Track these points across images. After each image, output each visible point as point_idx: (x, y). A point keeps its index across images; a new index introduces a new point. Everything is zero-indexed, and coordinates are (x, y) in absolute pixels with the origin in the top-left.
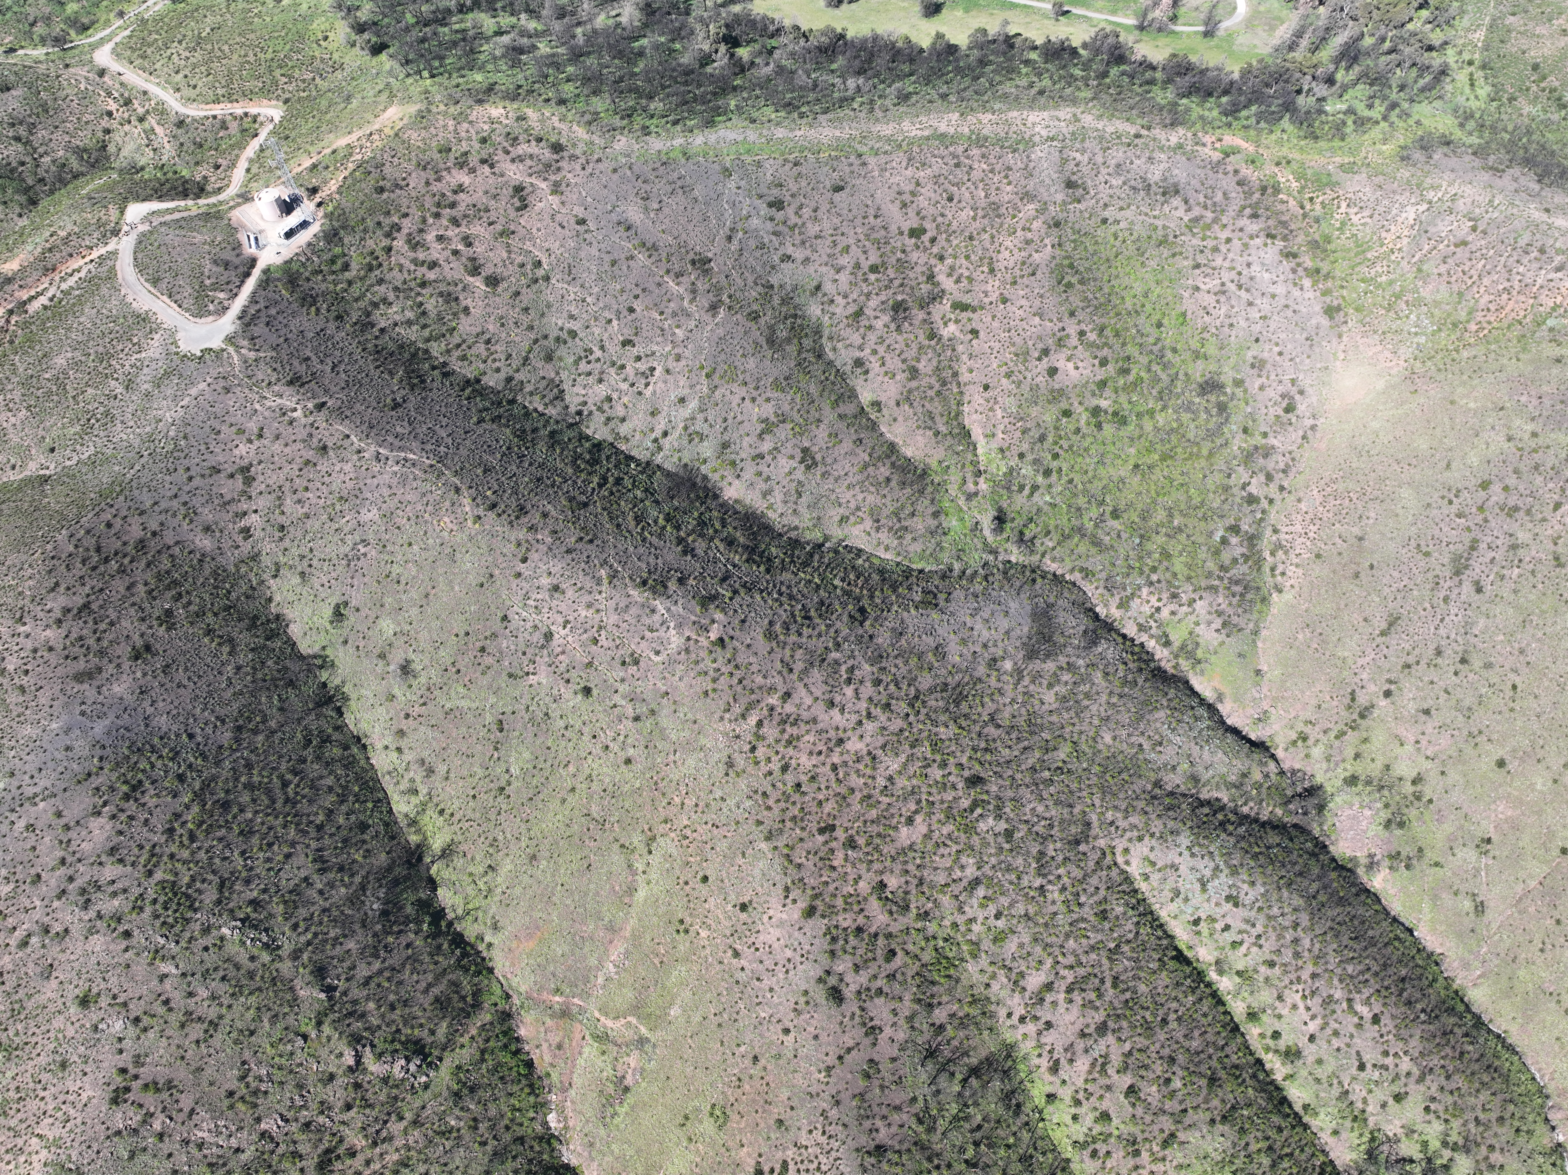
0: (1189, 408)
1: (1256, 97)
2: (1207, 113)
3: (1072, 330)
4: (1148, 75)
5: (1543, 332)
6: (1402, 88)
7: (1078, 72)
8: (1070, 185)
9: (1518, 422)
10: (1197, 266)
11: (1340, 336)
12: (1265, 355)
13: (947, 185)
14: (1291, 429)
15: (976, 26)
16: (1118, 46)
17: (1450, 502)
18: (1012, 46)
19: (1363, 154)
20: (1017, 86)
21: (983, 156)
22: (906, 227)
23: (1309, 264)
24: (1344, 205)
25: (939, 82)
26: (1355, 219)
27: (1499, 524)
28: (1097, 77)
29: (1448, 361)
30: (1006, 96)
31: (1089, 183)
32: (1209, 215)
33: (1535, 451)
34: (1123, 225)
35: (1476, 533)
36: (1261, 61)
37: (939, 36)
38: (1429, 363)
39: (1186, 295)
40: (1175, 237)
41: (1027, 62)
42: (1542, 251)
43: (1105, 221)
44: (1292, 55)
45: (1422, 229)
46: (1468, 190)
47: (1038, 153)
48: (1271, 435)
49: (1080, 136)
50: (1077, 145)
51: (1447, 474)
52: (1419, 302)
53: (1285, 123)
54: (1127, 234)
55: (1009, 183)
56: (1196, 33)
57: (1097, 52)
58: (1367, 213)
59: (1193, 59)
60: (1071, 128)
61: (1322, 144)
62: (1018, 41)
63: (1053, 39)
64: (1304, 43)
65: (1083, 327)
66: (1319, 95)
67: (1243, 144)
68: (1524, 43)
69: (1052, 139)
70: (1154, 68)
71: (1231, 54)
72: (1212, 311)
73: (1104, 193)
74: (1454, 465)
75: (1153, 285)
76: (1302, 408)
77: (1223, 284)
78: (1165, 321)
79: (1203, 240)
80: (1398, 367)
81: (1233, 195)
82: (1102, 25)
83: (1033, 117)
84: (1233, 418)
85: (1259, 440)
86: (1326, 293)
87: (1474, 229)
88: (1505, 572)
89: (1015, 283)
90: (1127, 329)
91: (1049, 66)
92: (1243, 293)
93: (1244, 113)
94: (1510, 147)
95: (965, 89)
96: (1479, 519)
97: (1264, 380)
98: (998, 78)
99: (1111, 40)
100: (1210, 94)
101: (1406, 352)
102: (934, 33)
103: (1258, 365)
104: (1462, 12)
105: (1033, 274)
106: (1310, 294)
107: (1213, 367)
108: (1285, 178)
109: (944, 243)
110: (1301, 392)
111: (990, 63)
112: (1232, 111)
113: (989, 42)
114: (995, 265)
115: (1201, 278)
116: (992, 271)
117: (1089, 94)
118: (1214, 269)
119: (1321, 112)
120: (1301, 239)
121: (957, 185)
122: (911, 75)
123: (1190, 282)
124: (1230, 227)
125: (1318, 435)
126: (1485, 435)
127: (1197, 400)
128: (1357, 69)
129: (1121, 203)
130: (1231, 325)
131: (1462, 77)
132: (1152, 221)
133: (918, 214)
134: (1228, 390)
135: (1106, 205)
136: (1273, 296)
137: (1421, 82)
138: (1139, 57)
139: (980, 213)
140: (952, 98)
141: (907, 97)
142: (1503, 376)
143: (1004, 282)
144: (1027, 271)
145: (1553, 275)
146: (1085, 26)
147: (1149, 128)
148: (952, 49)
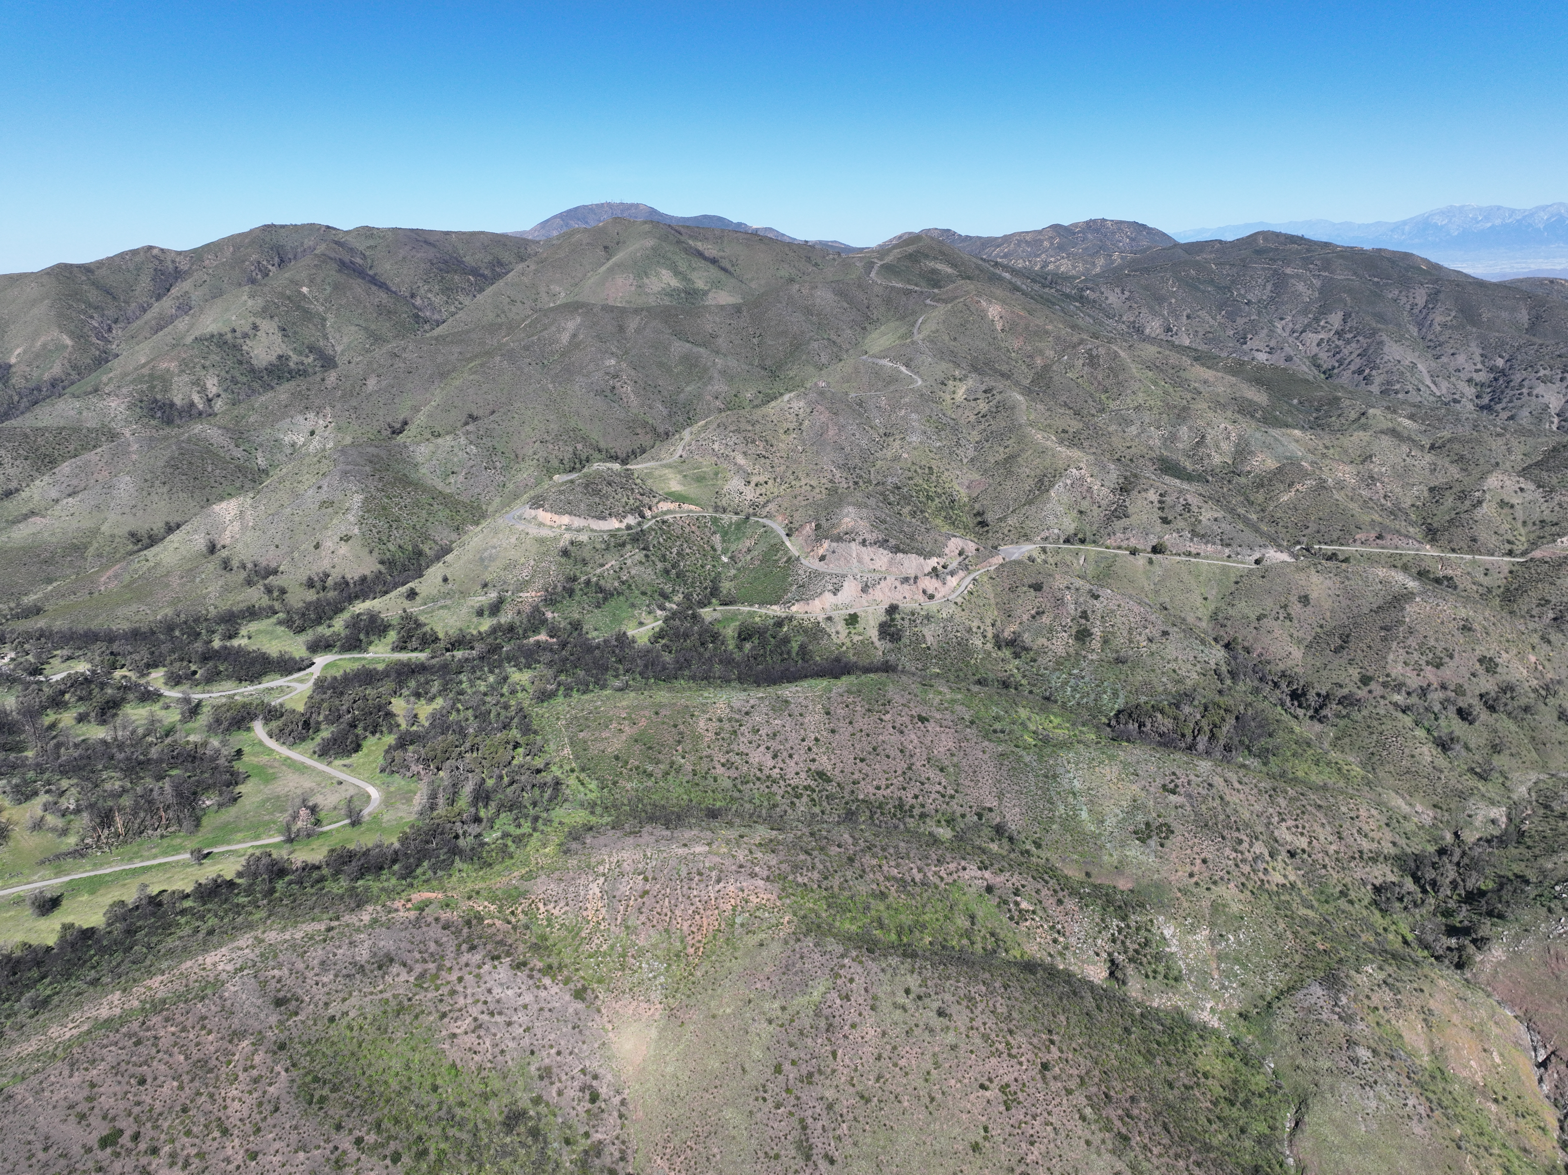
0: (504, 1152)
1: (423, 855)
2: (386, 884)
3: (346, 1143)
4: (315, 875)
5: (738, 931)
6: (535, 804)
7: (242, 900)
8: (279, 1003)
9: (767, 1005)
10: (444, 1015)
11: (599, 1011)
12: (547, 1061)
13: (132, 1069)
14: (605, 1115)
15: (110, 901)
16: (274, 863)
17: (765, 1100)
18: (160, 904)
19: (534, 862)
20: (180, 938)
21: (167, 1020)
22: (93, 1139)
23: (540, 965)
24: (541, 905)
25: (84, 971)
26: (556, 912)
27: (807, 1094)
28: (265, 896)
29: (690, 986)
30: (171, 952)
31: (300, 992)
32: (432, 966)
33: (792, 1021)
34: (352, 1014)
35: (799, 1114)
36: (412, 826)
37: (66, 927)
38: (678, 995)
39: (446, 1046)
40: (410, 1000)
41: (183, 912)
42: (700, 874)
43: (332, 1019)
44: (435, 813)
45: (610, 897)
46: (625, 855)
47: (230, 989)
48: (592, 1131)
49: (271, 953)
50: (271, 963)
51: (747, 1077)
52: (641, 953)
53: (458, 864)
54: (360, 1020)
55: (210, 1032)
56: (343, 826)
57: (255, 875)
58: (562, 904)
59: (352, 846)
60: (257, 951)
61: (497, 867)
62: (165, 898)
63: (203, 881)
64: (441, 801)
65: (357, 1133)
66: (474, 833)
67: (432, 895)
68: (600, 746)
69: (241, 969)
70: (318, 868)
71: (383, 831)
72: (479, 1049)
73: (320, 994)
74: (747, 1066)
75: (410, 1054)
76: (604, 1091)
77: (476, 1019)
78: (439, 1082)
79: (437, 989)
80: (657, 1011)
81: (445, 939)
82: (250, 851)
83: (210, 959)
84: (551, 1137)
85: (585, 1144)
86: (567, 981)
87: (646, 879)
88: (838, 1132)
89: (259, 1130)
90: (405, 1110)
91: (209, 906)
92: (498, 1018)
93: (419, 871)
94: (634, 813)
95: (119, 965)
96: (793, 1101)
97: (558, 1084)
98: (154, 939)
99: (264, 861)
100: (381, 868)
101: (656, 996)
102: (58, 927)
103: (546, 1074)
104: (547, 741)
105: (277, 1109)
106: (555, 989)
107: (506, 1100)
108: (481, 906)
109: (152, 1133)
110: (595, 1077)
111: (141, 928)
112: (408, 873)
113: (131, 910)
114: (227, 1124)
115: (453, 1024)
116: (225, 1132)
117: (263, 914)
118: (460, 1010)
119: (483, 844)
120: (522, 948)
121: (146, 1063)
122: (44, 977)
123: (444, 1033)
124: (456, 967)
125: (631, 1107)
126: (752, 1029)
127: (508, 1140)
128: (493, 805)
129: (341, 995)
130: (502, 1051)
131: (572, 781)
132: (380, 996)
133: (104, 1118)
134: (532, 1113)
135: (326, 1004)
136: (525, 1007)
137: (546, 796)
138: (299, 864)
139: (186, 1078)
140: (105, 980)
141: (46, 1001)
142: (734, 976)
143: (245, 1137)
144: (268, 1108)
145: (717, 887)
146: (232, 859)
147: (338, 918)
148: (88, 934)
